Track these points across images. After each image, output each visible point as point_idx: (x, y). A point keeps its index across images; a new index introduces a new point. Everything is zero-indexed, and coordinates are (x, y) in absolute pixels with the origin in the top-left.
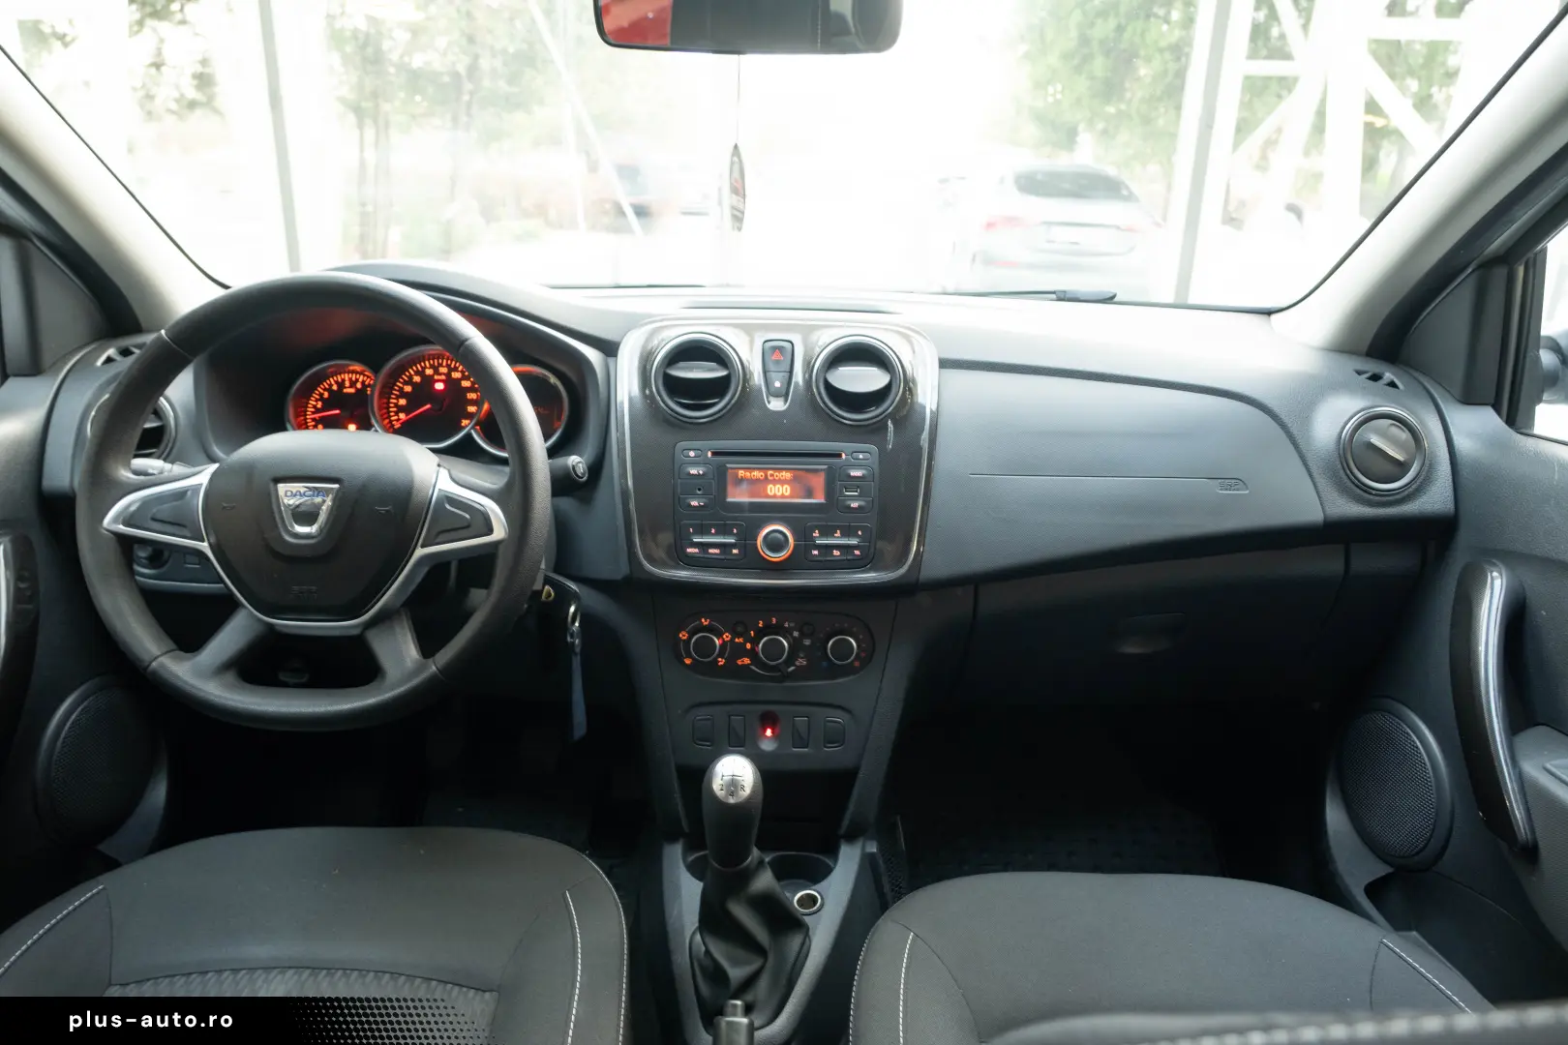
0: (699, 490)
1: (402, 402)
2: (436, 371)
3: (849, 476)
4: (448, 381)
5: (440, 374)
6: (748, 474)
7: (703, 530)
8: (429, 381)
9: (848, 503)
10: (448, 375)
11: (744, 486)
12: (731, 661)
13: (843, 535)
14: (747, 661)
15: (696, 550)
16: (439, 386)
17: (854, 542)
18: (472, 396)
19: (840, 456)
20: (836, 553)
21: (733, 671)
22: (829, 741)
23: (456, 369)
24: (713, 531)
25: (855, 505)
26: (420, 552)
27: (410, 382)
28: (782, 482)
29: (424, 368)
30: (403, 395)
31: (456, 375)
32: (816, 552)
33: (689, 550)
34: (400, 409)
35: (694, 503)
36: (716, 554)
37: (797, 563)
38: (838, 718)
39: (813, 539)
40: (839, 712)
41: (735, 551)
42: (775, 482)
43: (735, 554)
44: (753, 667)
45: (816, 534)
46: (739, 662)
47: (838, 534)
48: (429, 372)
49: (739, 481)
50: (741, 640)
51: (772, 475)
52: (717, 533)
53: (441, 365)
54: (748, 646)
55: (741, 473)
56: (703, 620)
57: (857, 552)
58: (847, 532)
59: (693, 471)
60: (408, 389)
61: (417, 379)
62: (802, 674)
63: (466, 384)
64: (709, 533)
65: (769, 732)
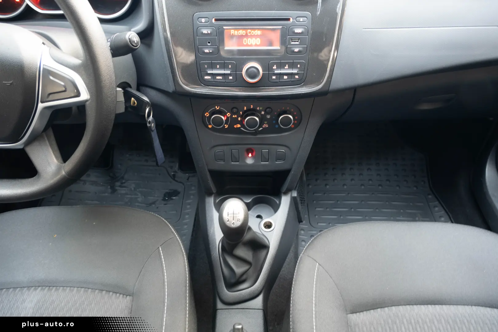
0: (209, 43)
3: (294, 32)
6: (236, 32)
7: (213, 66)
9: (293, 49)
11: (235, 40)
12: (231, 126)
13: (289, 67)
14: (239, 126)
15: (209, 77)
17: (295, 71)
19: (289, 19)
20: (285, 77)
21: (231, 130)
22: (278, 159)
24: (218, 66)
25: (296, 50)
28: (256, 36)
32: (274, 77)
33: (206, 77)
35: (207, 51)
36: (220, 79)
37: (264, 82)
38: (282, 150)
39: (273, 70)
40: (284, 148)
41: (231, 78)
42: (252, 36)
44: (242, 129)
45: (275, 67)
46: (235, 126)
47: (287, 67)
49: (232, 36)
50: (236, 116)
51: (250, 33)
52: (221, 68)
54: (239, 119)
55: (232, 32)
56: (216, 107)
57: (297, 77)
58: (292, 66)
59: (205, 31)
62: (265, 131)
64: (216, 68)
65: (250, 155)
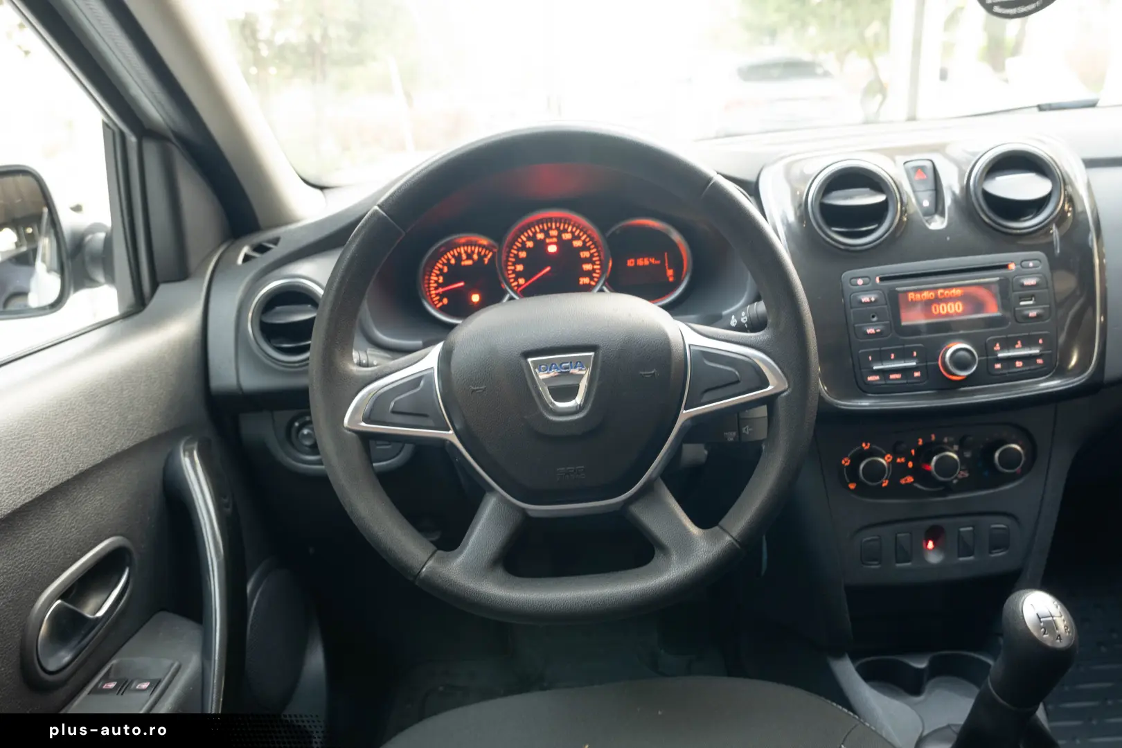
0: (873, 317)
1: (520, 268)
2: (547, 235)
3: (1022, 285)
4: (560, 243)
5: (552, 237)
6: (918, 296)
7: (883, 357)
8: (541, 245)
9: (1026, 312)
10: (559, 237)
11: (919, 307)
12: (894, 480)
13: (1024, 345)
14: (910, 479)
15: (877, 378)
16: (552, 249)
17: (1036, 351)
18: (585, 254)
19: (1006, 267)
20: (1019, 364)
21: (896, 490)
22: (994, 547)
23: (565, 231)
24: (893, 356)
25: (1033, 314)
26: (685, 414)
27: (523, 248)
28: (953, 299)
29: (535, 234)
30: (518, 260)
31: (567, 236)
32: (998, 366)
33: (870, 378)
34: (519, 275)
35: (871, 331)
36: (896, 379)
37: (984, 376)
38: (1000, 524)
39: (995, 353)
40: (1006, 519)
41: (917, 374)
42: (947, 300)
43: (918, 377)
44: (917, 485)
45: (997, 347)
46: (903, 481)
47: (1019, 344)
48: (540, 236)
49: (914, 303)
50: (903, 460)
51: (942, 294)
52: (898, 358)
53: (551, 228)
54: (910, 464)
55: (911, 296)
56: (864, 445)
57: (1040, 361)
58: (1028, 342)
59: (865, 299)
60: (523, 254)
61: (530, 244)
62: (964, 486)
63: (577, 244)
64: (888, 359)
65: (930, 545)
